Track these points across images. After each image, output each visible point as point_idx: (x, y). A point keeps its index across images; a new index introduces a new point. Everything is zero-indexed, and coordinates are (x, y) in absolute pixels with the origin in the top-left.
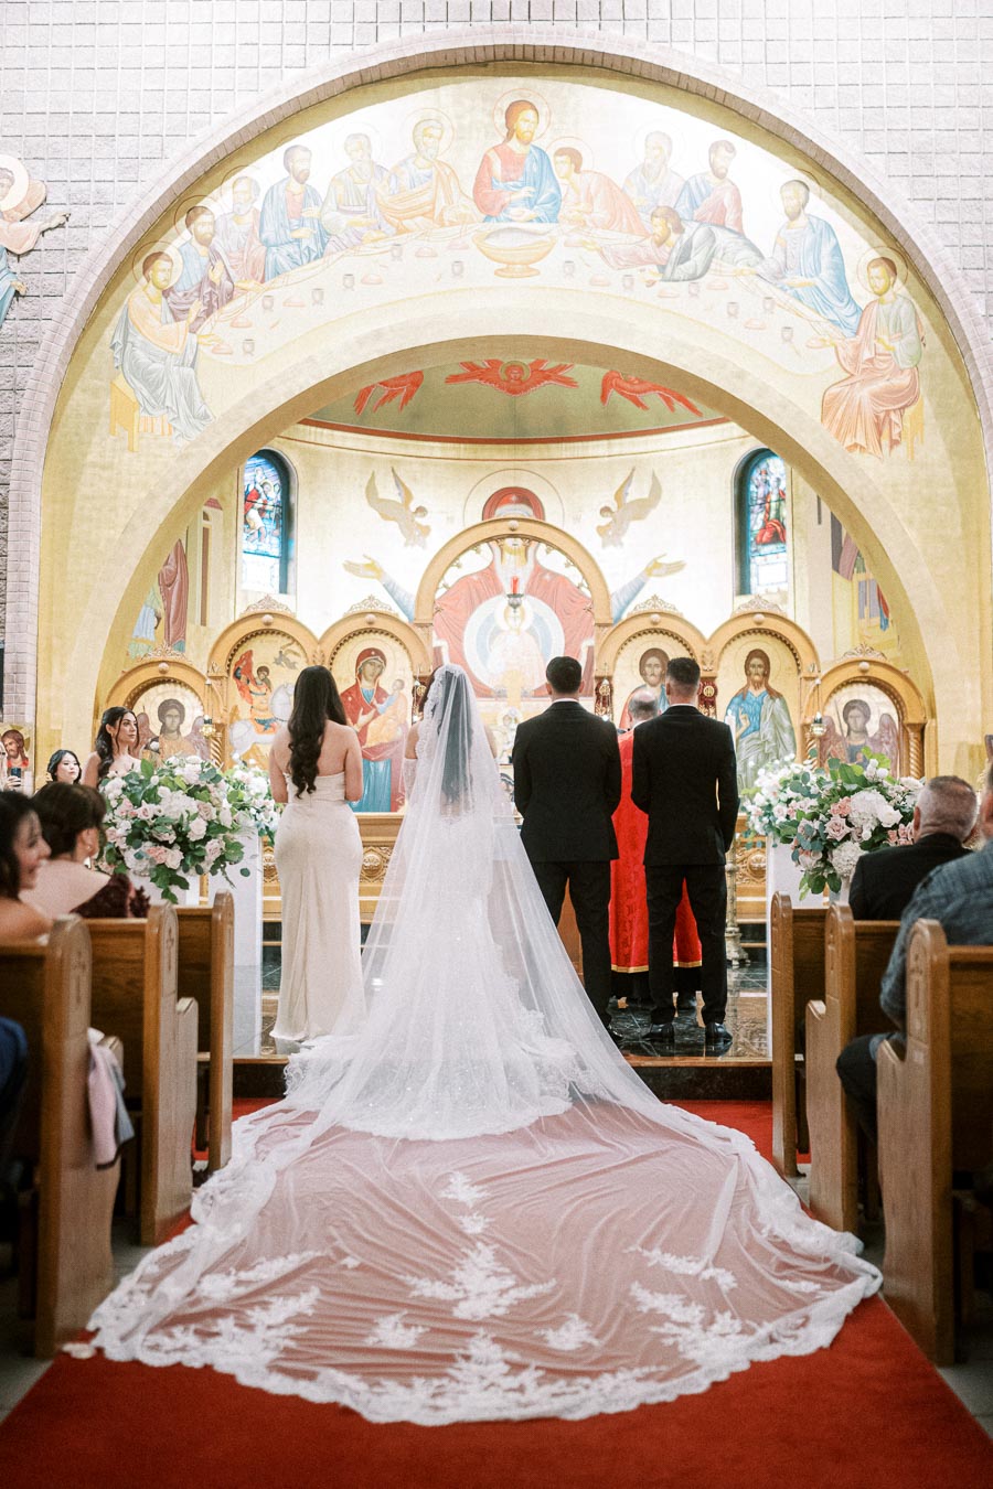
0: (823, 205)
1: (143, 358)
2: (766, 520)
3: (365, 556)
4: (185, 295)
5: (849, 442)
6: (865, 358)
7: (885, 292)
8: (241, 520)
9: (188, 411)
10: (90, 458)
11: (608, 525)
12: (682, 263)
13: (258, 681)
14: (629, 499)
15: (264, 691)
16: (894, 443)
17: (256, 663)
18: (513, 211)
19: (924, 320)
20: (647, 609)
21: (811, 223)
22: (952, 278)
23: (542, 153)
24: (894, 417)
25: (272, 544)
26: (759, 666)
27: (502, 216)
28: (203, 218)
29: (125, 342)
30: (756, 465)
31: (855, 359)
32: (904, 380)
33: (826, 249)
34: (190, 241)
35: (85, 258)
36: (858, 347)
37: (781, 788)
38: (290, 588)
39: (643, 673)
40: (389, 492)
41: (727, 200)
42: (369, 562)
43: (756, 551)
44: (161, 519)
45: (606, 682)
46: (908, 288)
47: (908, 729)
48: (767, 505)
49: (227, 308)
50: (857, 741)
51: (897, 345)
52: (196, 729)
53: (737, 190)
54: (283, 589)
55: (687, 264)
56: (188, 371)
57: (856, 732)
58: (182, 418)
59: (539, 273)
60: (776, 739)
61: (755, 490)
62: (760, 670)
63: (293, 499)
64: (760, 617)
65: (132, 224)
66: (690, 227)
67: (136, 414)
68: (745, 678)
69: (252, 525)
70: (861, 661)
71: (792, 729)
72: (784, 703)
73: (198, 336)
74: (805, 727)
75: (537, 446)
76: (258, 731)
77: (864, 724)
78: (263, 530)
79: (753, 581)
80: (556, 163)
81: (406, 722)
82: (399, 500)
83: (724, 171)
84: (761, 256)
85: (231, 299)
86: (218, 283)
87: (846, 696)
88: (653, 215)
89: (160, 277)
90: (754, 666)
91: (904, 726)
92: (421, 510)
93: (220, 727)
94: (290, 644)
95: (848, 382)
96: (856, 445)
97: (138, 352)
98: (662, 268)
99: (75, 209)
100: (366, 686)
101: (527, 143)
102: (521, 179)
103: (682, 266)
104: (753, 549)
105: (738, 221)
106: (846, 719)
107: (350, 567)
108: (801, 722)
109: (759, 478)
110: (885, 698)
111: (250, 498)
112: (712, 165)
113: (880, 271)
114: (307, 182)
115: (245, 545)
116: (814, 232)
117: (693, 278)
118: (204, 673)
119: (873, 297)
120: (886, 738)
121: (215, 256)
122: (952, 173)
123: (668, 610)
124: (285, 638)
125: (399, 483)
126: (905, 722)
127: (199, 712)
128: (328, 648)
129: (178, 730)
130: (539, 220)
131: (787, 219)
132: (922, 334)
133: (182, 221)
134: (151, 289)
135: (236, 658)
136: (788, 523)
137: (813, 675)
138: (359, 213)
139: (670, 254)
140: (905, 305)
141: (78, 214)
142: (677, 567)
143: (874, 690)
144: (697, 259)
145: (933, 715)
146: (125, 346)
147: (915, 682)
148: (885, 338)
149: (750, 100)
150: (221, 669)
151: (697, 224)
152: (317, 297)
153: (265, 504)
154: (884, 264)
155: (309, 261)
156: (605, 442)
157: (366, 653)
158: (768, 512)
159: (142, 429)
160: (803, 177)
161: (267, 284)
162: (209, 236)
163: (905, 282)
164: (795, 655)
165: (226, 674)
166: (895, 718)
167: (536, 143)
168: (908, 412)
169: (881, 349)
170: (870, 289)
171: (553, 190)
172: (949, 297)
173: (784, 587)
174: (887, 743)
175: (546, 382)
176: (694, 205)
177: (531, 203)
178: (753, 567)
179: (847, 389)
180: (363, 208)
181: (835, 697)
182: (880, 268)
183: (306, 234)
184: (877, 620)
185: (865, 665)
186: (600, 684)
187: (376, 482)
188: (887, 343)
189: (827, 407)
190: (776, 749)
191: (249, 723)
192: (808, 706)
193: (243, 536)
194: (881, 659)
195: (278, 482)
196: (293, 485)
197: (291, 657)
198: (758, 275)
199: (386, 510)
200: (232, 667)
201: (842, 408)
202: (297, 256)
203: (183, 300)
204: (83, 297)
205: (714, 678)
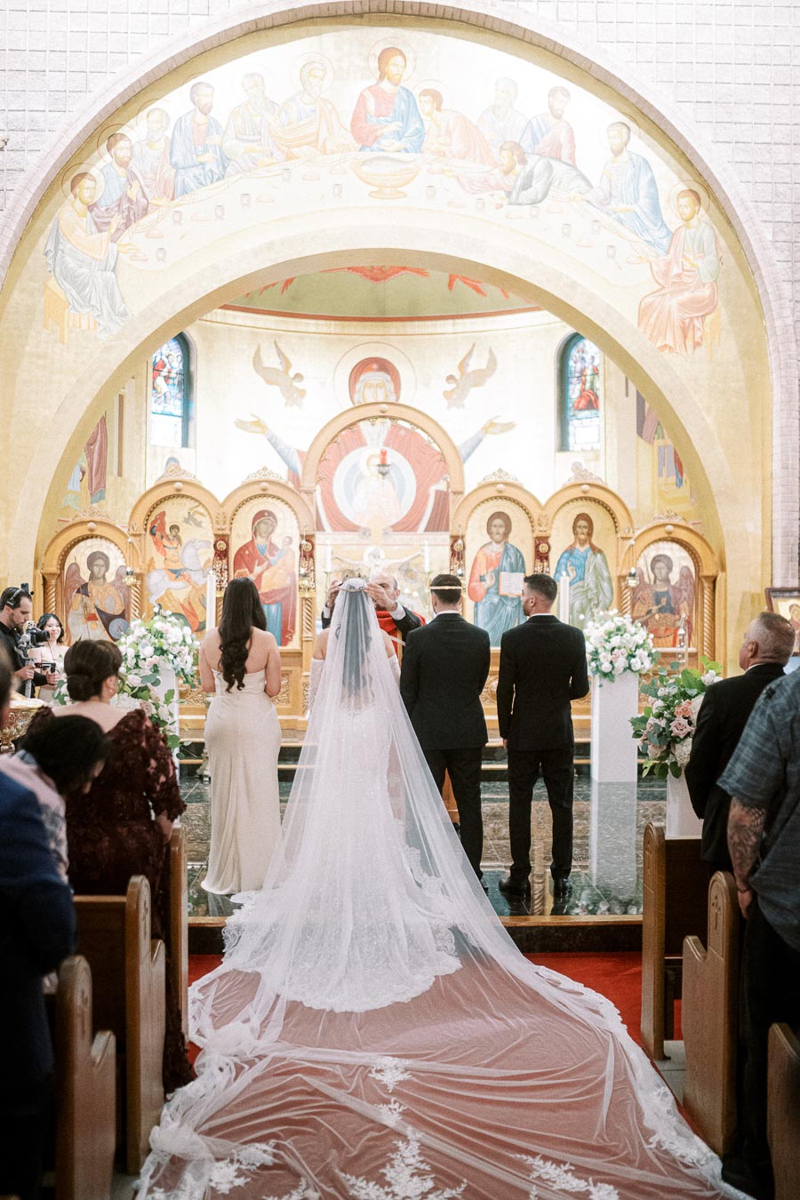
0: (642, 145)
1: (71, 262)
2: (583, 390)
3: (252, 415)
4: (107, 209)
5: (659, 344)
6: (674, 274)
7: (692, 217)
8: (150, 388)
9: (110, 310)
10: (28, 349)
11: (453, 391)
12: (526, 189)
13: (171, 537)
14: (470, 369)
15: (175, 545)
16: (697, 345)
17: (169, 522)
18: (384, 143)
19: (722, 242)
20: (493, 479)
21: (631, 159)
22: (747, 210)
23: (409, 93)
24: (697, 323)
25: (176, 406)
26: (585, 527)
27: (375, 146)
28: (122, 144)
29: (56, 249)
30: (575, 344)
31: (666, 274)
32: (706, 292)
33: (644, 181)
34: (111, 164)
35: (22, 176)
36: (669, 264)
37: (607, 638)
38: (191, 442)
39: (489, 532)
40: (272, 361)
41: (563, 138)
42: (256, 420)
43: (574, 415)
44: (88, 401)
45: (460, 542)
46: (710, 216)
47: (704, 580)
48: (583, 378)
49: (144, 221)
50: (662, 588)
51: (700, 263)
52: (119, 577)
53: (571, 128)
54: (185, 444)
55: (530, 190)
56: (110, 274)
57: (660, 580)
58: (105, 315)
59: (405, 196)
60: (597, 587)
61: (574, 365)
62: (585, 531)
63: (192, 368)
64: (586, 487)
65: (61, 149)
66: (532, 160)
67: (67, 311)
68: (573, 536)
69: (159, 390)
70: (667, 525)
71: (610, 579)
72: (605, 559)
73: (119, 245)
74: (622, 578)
75: (394, 323)
76: (170, 578)
77: (668, 574)
78: (168, 394)
79: (571, 440)
80: (421, 102)
81: (294, 573)
82: (280, 368)
83: (559, 112)
84: (590, 185)
85: (146, 214)
86: (134, 199)
87: (652, 552)
88: (501, 148)
89: (86, 194)
90: (580, 527)
91: (699, 578)
92: (298, 376)
93: (139, 576)
94: (196, 507)
95: (660, 293)
96: (666, 345)
97: (68, 259)
98: (509, 194)
99: (12, 135)
100: (260, 541)
101: (396, 85)
102: (391, 115)
103: (524, 192)
104: (572, 414)
105: (572, 157)
106: (653, 569)
107: (241, 424)
108: (619, 574)
109: (577, 355)
110: (685, 554)
111: (157, 369)
112: (551, 107)
113: (687, 201)
114: (210, 114)
115: (154, 406)
116: (634, 166)
117: (534, 202)
118: (125, 531)
119: (680, 223)
120: (685, 587)
121: (132, 177)
122: (748, 121)
123: (510, 480)
124: (193, 501)
125: (280, 353)
126: (701, 574)
127: (121, 562)
128: (229, 510)
129: (104, 577)
130: (406, 150)
131: (612, 154)
132: (721, 254)
133: (103, 147)
134: (79, 205)
135: (152, 518)
136: (600, 394)
137: (628, 536)
138: (253, 141)
139: (516, 181)
140: (707, 230)
141: (15, 139)
142: (509, 426)
143: (676, 546)
144: (538, 186)
145: (723, 568)
146: (56, 254)
147: (710, 543)
148: (691, 257)
149: (583, 53)
150: (139, 528)
151: (538, 157)
152: (219, 213)
153: (169, 372)
154: (691, 194)
155: (212, 182)
156: (451, 321)
157: (260, 515)
158: (584, 384)
159: (71, 324)
160: (626, 120)
161: (176, 201)
162: (126, 159)
163: (707, 211)
164: (614, 518)
165: (144, 532)
166: (693, 570)
167: (404, 84)
168: (708, 319)
169: (688, 267)
170: (678, 214)
171: (418, 125)
172: (744, 225)
173: (597, 446)
174: (686, 590)
175: (403, 272)
176: (535, 141)
177: (399, 135)
178: (571, 429)
179: (659, 298)
180: (257, 137)
181: (645, 552)
182: (687, 199)
183: (210, 159)
184: (673, 479)
185: (670, 528)
186: (455, 541)
187: (262, 353)
188: (692, 261)
189: (643, 313)
190: (597, 594)
191: (164, 573)
192: (624, 560)
193: (151, 399)
194: (683, 523)
195: (180, 353)
196: (193, 356)
197: (198, 517)
198: (588, 201)
199: (269, 376)
200: (149, 526)
201: (655, 315)
202: (202, 179)
203: (106, 215)
204: (21, 211)
205: (547, 538)
